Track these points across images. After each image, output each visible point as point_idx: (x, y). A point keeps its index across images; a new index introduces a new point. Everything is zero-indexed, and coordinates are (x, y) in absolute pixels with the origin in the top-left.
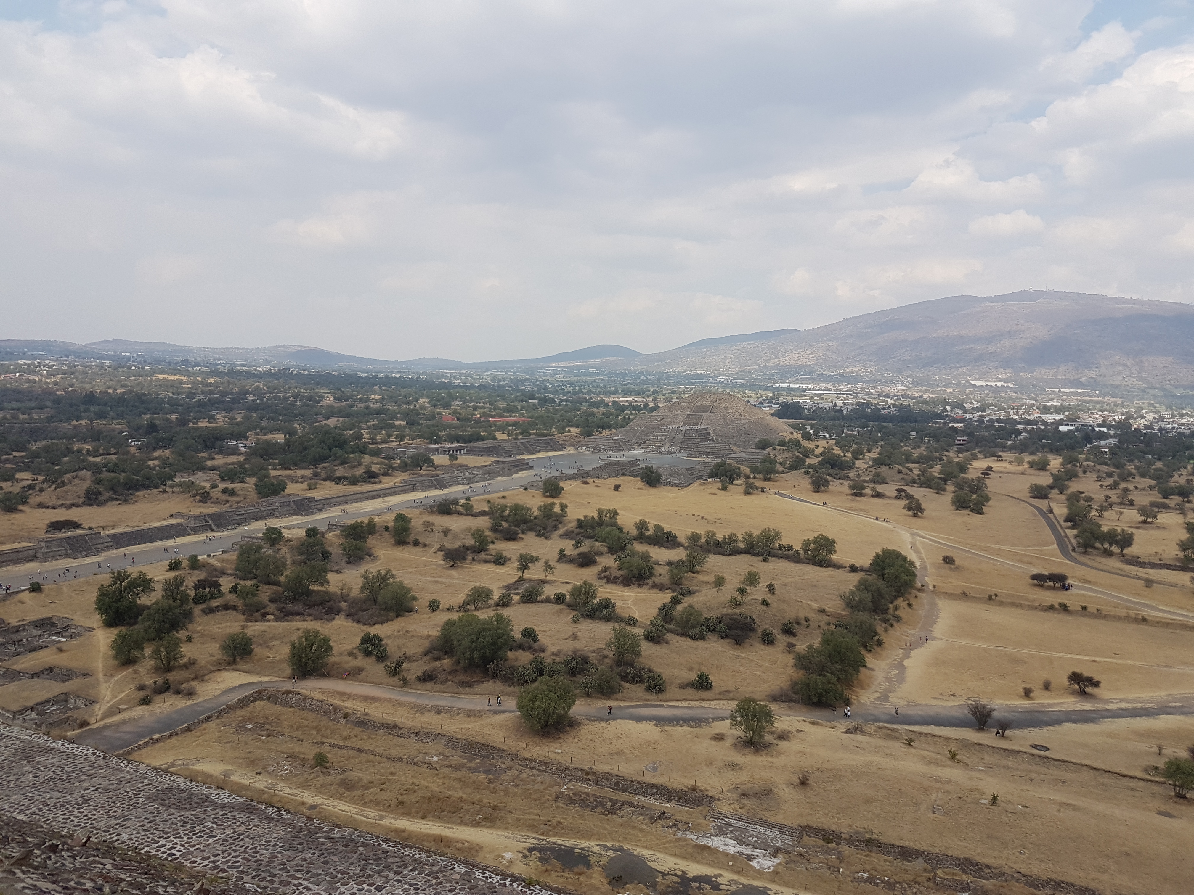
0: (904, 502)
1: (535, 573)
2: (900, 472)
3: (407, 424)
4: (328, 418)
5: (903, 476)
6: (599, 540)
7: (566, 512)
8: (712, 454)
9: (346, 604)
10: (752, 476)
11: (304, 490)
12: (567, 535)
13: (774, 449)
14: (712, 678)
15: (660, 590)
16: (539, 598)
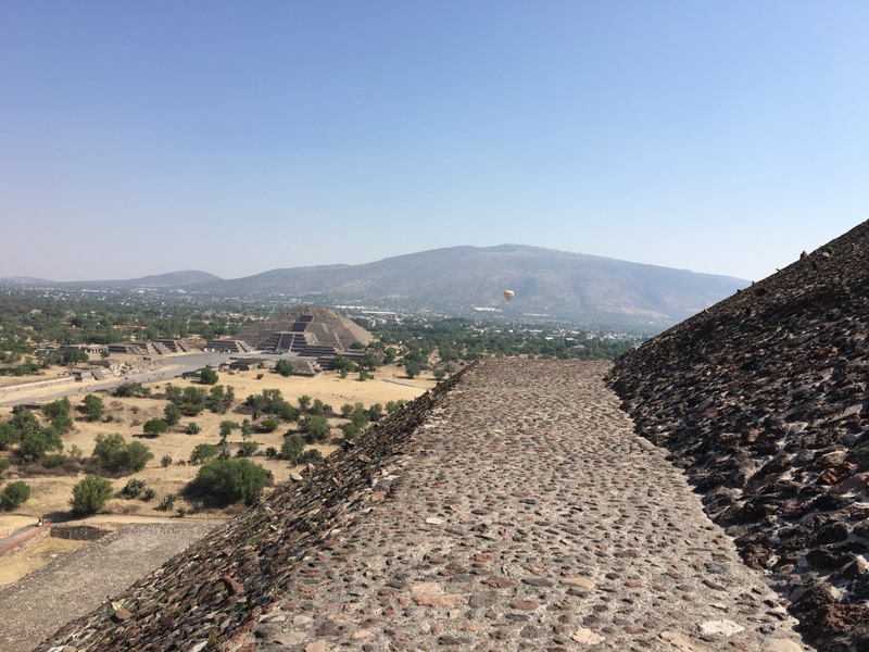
7: (234, 393)
8: (320, 353)
12: (239, 411)
13: (367, 349)
16: (255, 453)
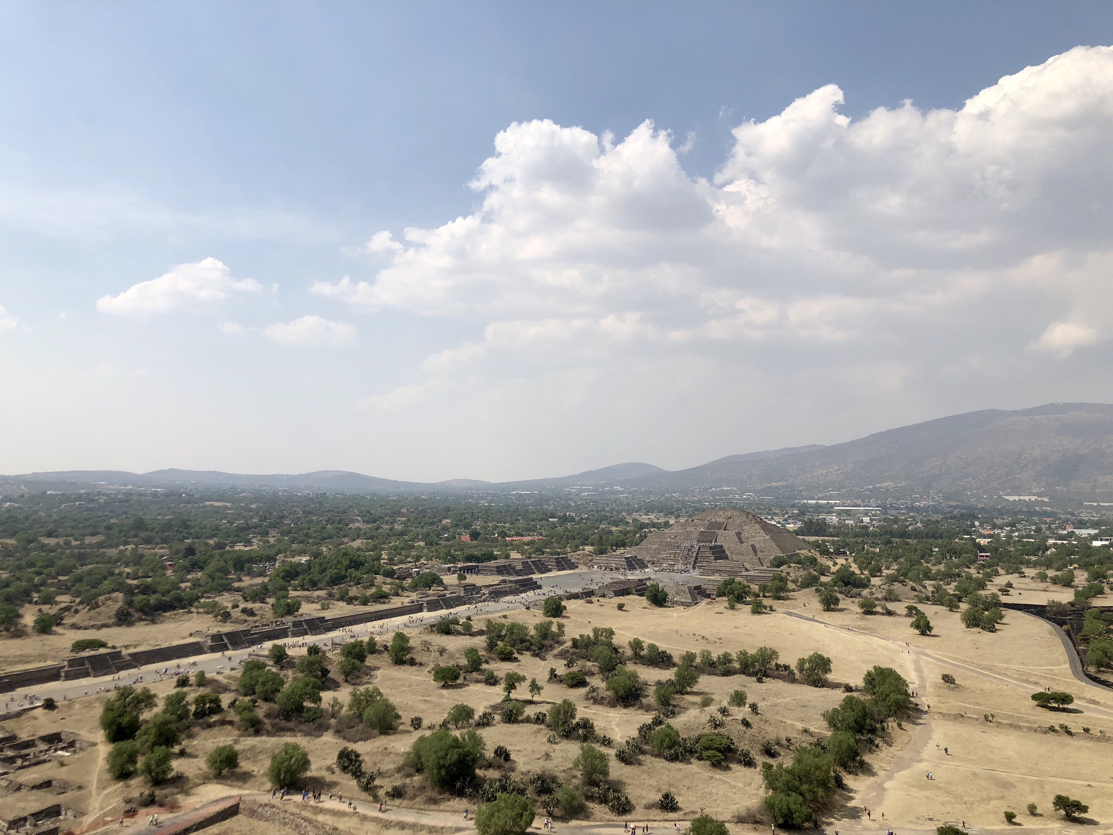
0: (911, 620)
1: (521, 693)
2: (913, 589)
3: (426, 544)
4: (354, 540)
5: (916, 593)
6: (592, 659)
7: (563, 632)
8: (726, 571)
9: (335, 721)
10: (761, 595)
11: (316, 610)
13: (790, 567)
14: (677, 798)
15: (647, 711)
16: (520, 718)
